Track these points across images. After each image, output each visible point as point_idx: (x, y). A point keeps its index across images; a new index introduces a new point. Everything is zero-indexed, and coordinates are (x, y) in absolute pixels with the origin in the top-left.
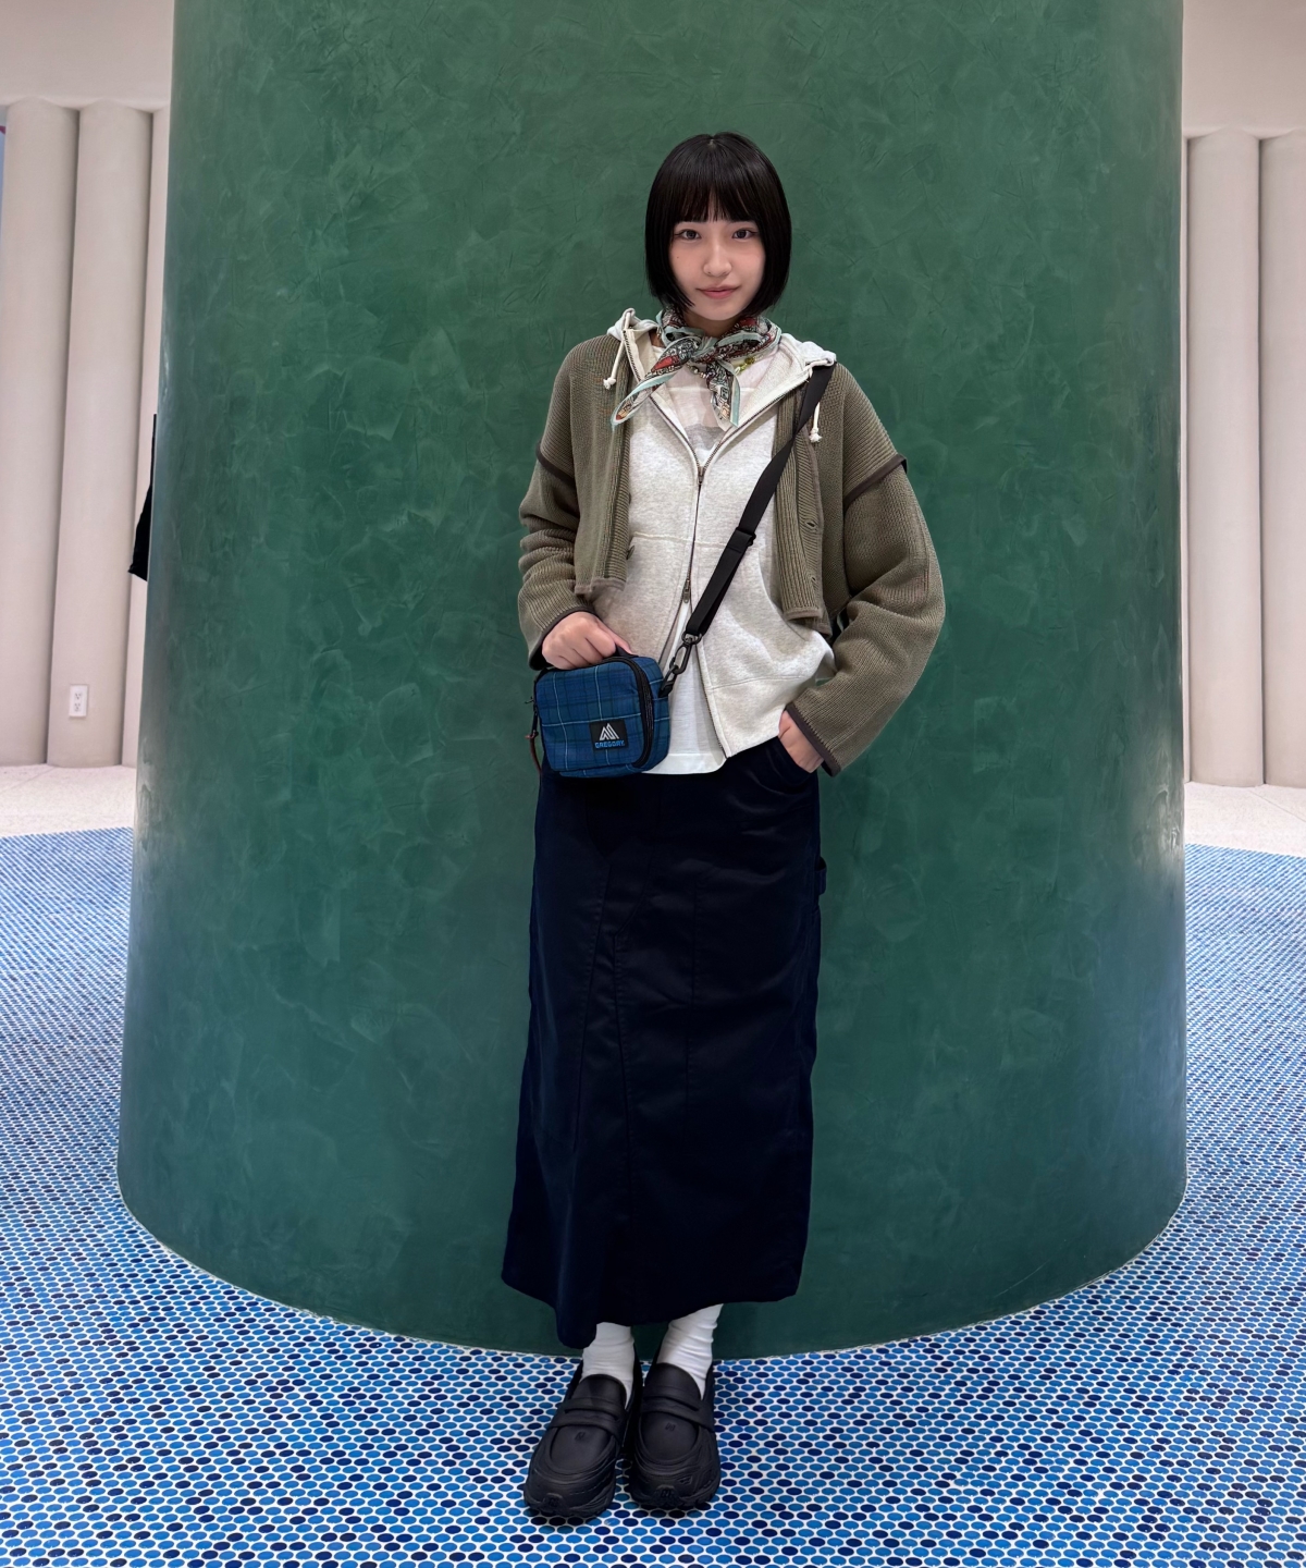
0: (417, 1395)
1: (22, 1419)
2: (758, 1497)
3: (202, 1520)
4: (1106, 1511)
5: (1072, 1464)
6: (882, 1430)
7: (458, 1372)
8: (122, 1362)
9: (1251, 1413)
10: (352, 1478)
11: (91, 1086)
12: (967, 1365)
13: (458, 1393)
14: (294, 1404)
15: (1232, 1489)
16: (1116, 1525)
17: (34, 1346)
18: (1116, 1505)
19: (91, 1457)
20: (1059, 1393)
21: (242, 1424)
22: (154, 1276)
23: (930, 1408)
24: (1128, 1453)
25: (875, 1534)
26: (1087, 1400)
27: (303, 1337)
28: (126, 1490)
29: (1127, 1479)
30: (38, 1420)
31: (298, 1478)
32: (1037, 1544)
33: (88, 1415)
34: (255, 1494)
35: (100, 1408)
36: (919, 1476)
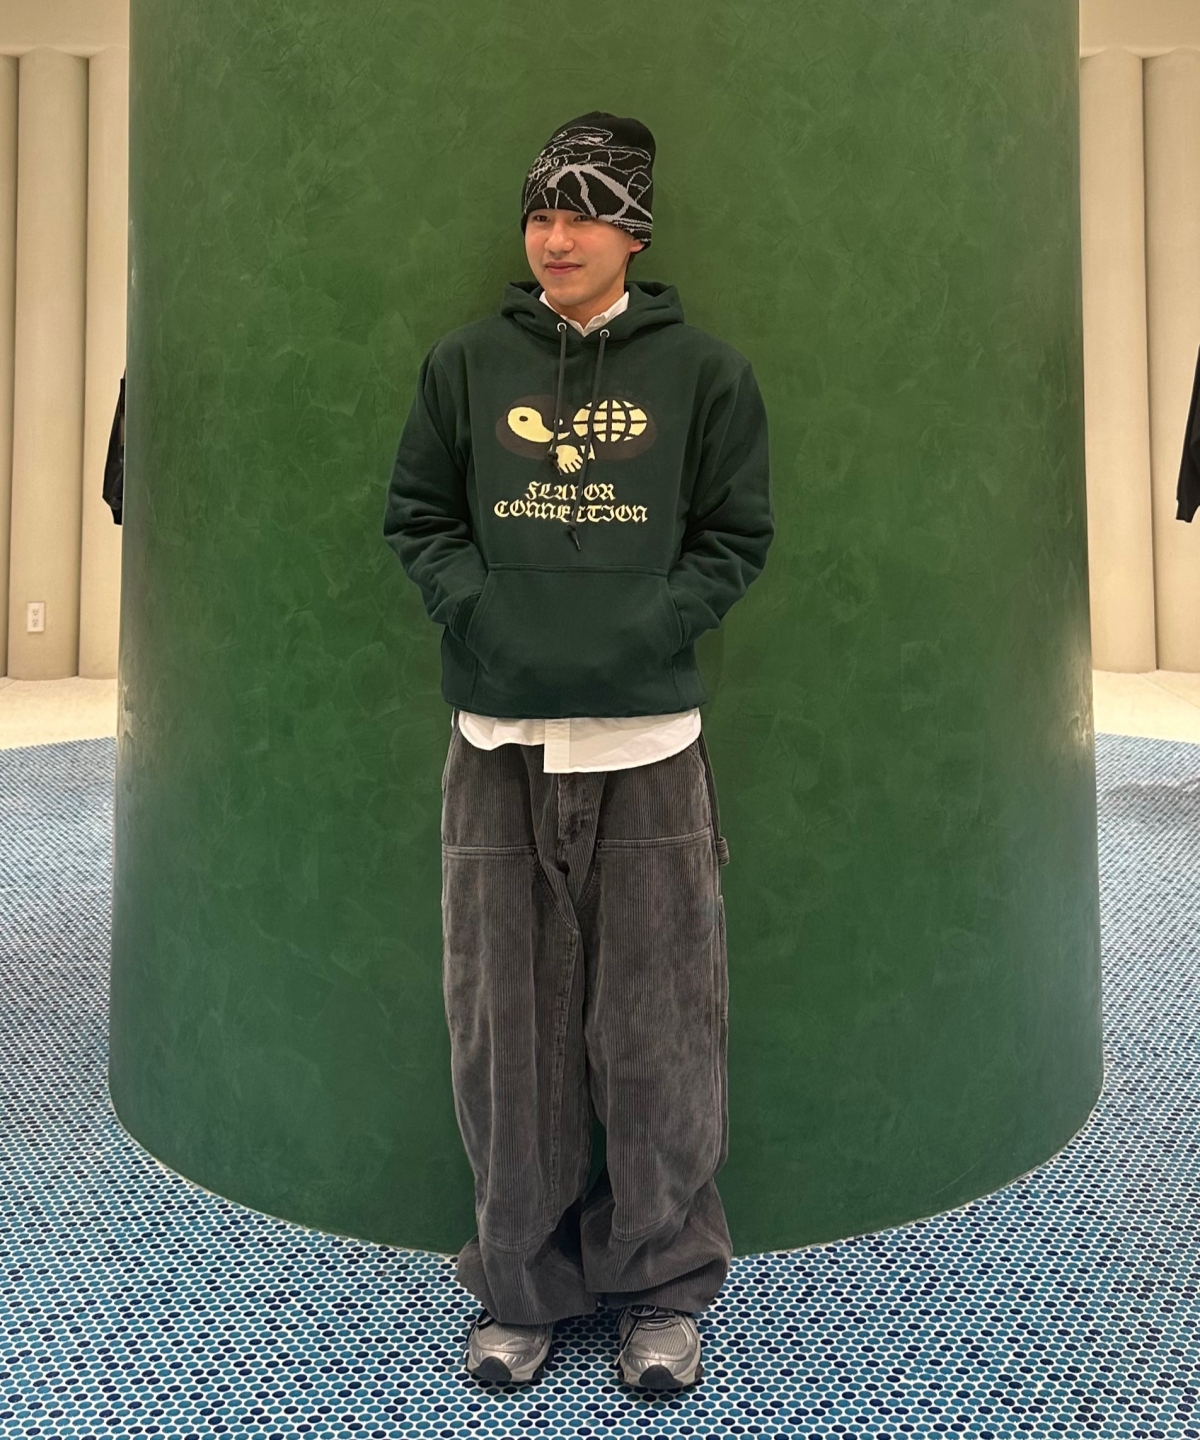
0: (404, 1303)
1: (42, 1336)
2: (725, 1395)
3: (216, 1430)
4: (1045, 1402)
5: (1012, 1357)
6: (834, 1327)
7: (441, 1279)
8: (130, 1277)
9: (1174, 1304)
10: (350, 1386)
11: (77, 1003)
12: (909, 1262)
13: (442, 1300)
14: (292, 1314)
15: (1160, 1379)
16: (1055, 1416)
18: (1054, 1396)
19: (109, 1372)
20: (996, 1287)
21: (246, 1335)
22: (152, 1192)
23: (878, 1304)
24: (1063, 1345)
26: (1022, 1293)
27: (295, 1248)
28: (144, 1403)
29: (1063, 1370)
31: (301, 1387)
33: (102, 1330)
34: (264, 1403)
35: (114, 1323)
36: (872, 1372)
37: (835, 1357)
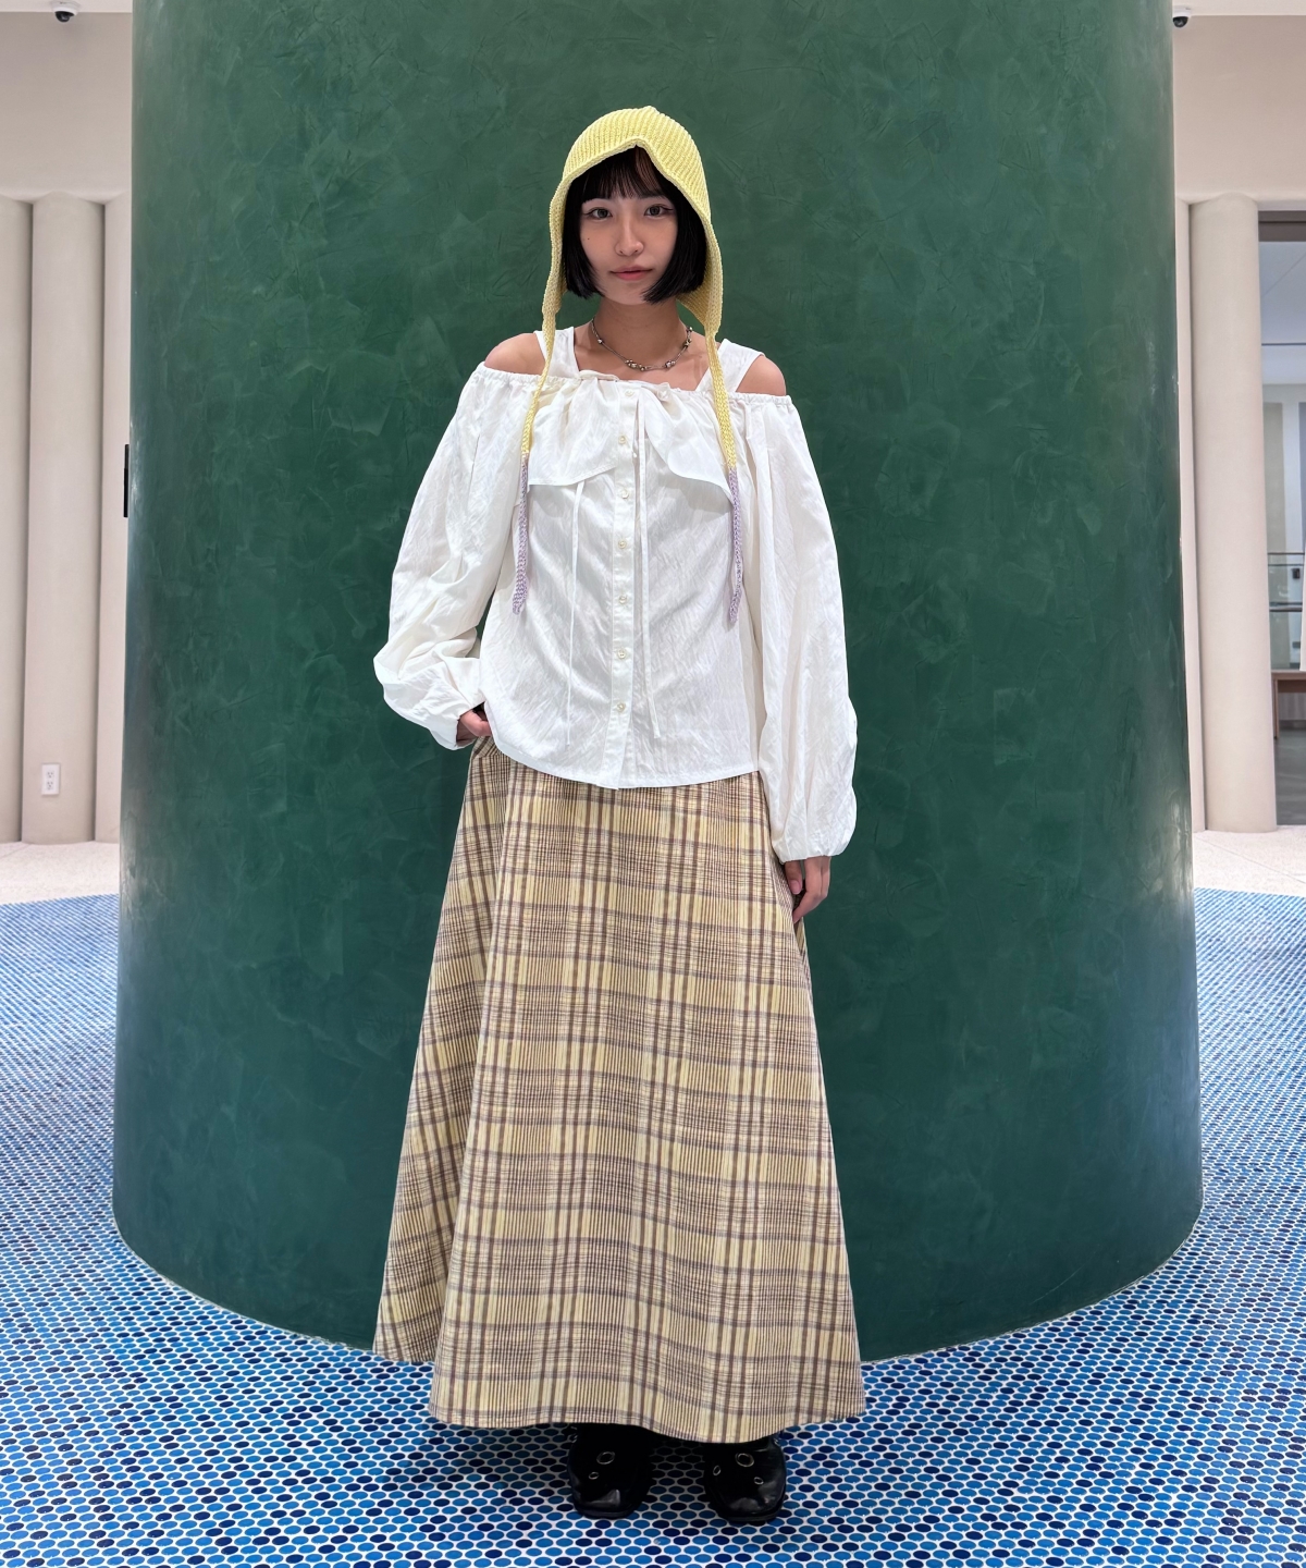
1: (27, 1454)
2: (813, 1511)
3: (225, 1551)
4: (1183, 1515)
5: (1138, 1469)
6: (932, 1440)
8: (129, 1394)
10: (380, 1504)
12: (1011, 1372)
14: (313, 1430)
16: (1196, 1529)
17: (36, 1381)
18: (1192, 1508)
19: (103, 1490)
20: (1112, 1397)
21: (260, 1452)
22: (157, 1308)
23: (980, 1415)
24: (1195, 1455)
25: (943, 1545)
26: (1142, 1403)
27: (316, 1363)
28: (141, 1523)
29: (1199, 1482)
30: (44, 1454)
31: (323, 1505)
32: (1116, 1550)
34: (279, 1523)
35: (109, 1441)
36: (980, 1485)
37: (937, 1471)
